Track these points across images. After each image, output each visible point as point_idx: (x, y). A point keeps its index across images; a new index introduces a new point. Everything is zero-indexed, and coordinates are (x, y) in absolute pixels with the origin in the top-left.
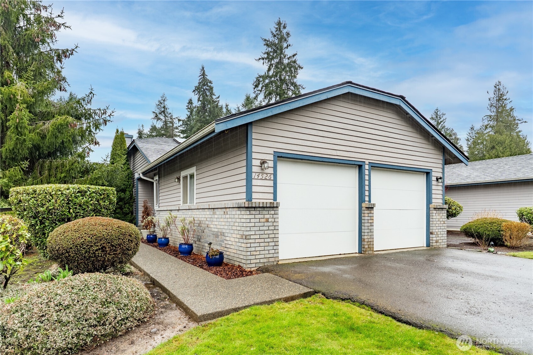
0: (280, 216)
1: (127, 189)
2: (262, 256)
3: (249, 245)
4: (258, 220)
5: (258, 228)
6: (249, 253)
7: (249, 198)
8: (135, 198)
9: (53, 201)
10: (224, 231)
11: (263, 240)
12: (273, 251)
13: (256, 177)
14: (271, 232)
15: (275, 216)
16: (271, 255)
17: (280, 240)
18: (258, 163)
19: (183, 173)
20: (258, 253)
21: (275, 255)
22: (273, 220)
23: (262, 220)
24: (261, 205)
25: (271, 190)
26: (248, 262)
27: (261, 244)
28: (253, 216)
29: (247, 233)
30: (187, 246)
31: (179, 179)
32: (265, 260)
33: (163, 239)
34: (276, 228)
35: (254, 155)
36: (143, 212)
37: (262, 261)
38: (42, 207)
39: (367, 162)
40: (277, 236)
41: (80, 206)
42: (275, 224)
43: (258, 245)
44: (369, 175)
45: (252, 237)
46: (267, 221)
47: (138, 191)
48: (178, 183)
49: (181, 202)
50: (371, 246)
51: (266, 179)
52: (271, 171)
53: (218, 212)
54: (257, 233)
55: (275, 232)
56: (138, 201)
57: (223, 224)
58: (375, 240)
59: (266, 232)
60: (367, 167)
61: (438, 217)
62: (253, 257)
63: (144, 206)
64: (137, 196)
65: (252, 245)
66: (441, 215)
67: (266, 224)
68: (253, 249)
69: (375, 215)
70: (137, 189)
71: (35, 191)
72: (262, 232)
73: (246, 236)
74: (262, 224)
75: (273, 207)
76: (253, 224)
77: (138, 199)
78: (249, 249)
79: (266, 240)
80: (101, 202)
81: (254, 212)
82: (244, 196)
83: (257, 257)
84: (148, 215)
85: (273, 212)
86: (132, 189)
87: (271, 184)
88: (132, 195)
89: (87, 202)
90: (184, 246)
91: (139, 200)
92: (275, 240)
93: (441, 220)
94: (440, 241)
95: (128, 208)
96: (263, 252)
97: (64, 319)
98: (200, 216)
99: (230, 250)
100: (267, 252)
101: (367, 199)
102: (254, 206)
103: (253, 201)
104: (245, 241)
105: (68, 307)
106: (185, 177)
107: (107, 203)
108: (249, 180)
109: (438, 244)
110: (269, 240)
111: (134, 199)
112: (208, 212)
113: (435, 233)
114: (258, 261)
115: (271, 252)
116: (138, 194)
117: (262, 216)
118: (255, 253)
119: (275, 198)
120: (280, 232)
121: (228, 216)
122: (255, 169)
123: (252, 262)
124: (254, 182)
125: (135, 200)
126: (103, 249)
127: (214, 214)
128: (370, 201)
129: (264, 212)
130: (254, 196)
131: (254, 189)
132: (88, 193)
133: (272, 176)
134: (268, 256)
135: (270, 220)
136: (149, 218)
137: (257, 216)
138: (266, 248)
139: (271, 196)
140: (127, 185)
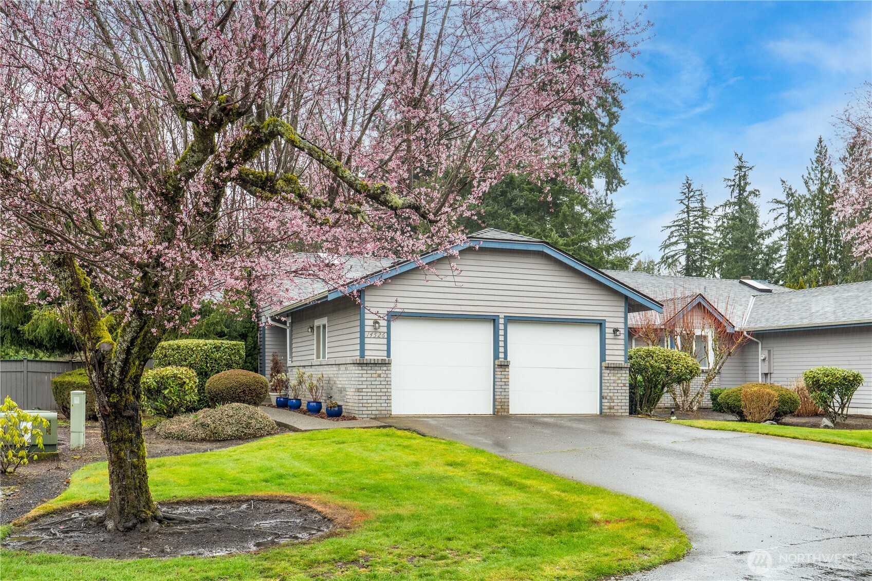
0: (392, 372)
1: (249, 334)
2: (375, 409)
3: (361, 398)
4: (370, 375)
5: (370, 383)
6: (361, 405)
7: (362, 355)
8: (261, 347)
9: (194, 356)
10: (346, 386)
11: (375, 394)
12: (386, 405)
13: (369, 336)
14: (384, 387)
15: (387, 372)
16: (384, 408)
17: (392, 394)
18: (371, 323)
19: (317, 322)
20: (370, 405)
21: (387, 409)
22: (385, 376)
23: (374, 375)
24: (373, 362)
25: (385, 347)
26: (361, 412)
27: (373, 398)
28: (365, 372)
29: (359, 387)
30: (315, 404)
31: (312, 328)
32: (377, 412)
33: (294, 401)
34: (388, 383)
35: (367, 316)
36: (272, 369)
37: (373, 412)
38: (185, 361)
39: (502, 316)
40: (389, 390)
41: (216, 360)
42: (387, 379)
43: (370, 398)
44: (505, 330)
45: (364, 390)
46: (379, 376)
47: (264, 337)
48: (311, 334)
49: (315, 357)
50: (506, 407)
51: (379, 338)
52: (385, 329)
53: (342, 368)
54: (369, 387)
55: (387, 386)
56: (264, 352)
57: (345, 379)
58: (510, 400)
59: (378, 387)
60: (502, 321)
61: (614, 378)
62: (365, 409)
63: (273, 361)
64: (264, 345)
65: (364, 398)
66: (619, 375)
67: (378, 379)
68: (365, 401)
69: (510, 373)
70: (264, 334)
71: (179, 347)
72: (374, 387)
73: (358, 389)
74: (374, 379)
75: (385, 364)
76: (365, 379)
77: (264, 349)
78: (362, 401)
79: (378, 394)
80: (232, 356)
81: (366, 368)
82: (358, 353)
83: (369, 409)
84: (278, 372)
85: (385, 368)
86: (256, 334)
87: (385, 341)
88: (255, 343)
89: (221, 357)
90: (312, 404)
91: (266, 350)
92: (387, 394)
93: (619, 381)
94: (615, 408)
95: (250, 363)
96: (375, 405)
97: (231, 422)
98: (329, 372)
99: (350, 404)
100: (379, 405)
101: (502, 355)
102: (365, 362)
103: (366, 357)
104: (358, 394)
105: (231, 416)
106: (318, 327)
107: (237, 358)
108: (362, 338)
109: (612, 411)
110: (381, 394)
111: (259, 350)
112: (335, 368)
113: (608, 398)
114: (370, 412)
115: (383, 405)
116: (264, 341)
117: (374, 372)
118: (367, 405)
119: (389, 355)
120: (392, 386)
121: (348, 372)
122: (367, 329)
123: (364, 412)
124: (367, 341)
125: (261, 351)
126: (244, 392)
127: (339, 370)
128: (506, 358)
129: (376, 368)
130: (367, 353)
131: (367, 347)
132: (222, 348)
133: (386, 334)
134: (380, 409)
135: (382, 376)
136: (280, 376)
137: (368, 372)
138: (378, 401)
139: (385, 353)
140: (249, 328)
